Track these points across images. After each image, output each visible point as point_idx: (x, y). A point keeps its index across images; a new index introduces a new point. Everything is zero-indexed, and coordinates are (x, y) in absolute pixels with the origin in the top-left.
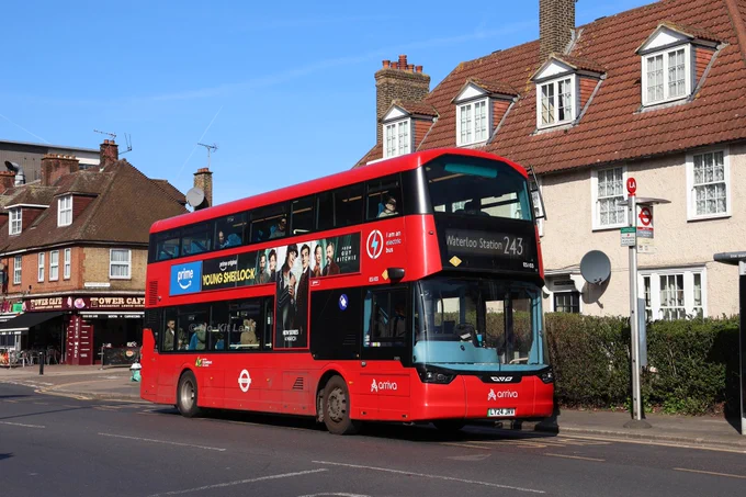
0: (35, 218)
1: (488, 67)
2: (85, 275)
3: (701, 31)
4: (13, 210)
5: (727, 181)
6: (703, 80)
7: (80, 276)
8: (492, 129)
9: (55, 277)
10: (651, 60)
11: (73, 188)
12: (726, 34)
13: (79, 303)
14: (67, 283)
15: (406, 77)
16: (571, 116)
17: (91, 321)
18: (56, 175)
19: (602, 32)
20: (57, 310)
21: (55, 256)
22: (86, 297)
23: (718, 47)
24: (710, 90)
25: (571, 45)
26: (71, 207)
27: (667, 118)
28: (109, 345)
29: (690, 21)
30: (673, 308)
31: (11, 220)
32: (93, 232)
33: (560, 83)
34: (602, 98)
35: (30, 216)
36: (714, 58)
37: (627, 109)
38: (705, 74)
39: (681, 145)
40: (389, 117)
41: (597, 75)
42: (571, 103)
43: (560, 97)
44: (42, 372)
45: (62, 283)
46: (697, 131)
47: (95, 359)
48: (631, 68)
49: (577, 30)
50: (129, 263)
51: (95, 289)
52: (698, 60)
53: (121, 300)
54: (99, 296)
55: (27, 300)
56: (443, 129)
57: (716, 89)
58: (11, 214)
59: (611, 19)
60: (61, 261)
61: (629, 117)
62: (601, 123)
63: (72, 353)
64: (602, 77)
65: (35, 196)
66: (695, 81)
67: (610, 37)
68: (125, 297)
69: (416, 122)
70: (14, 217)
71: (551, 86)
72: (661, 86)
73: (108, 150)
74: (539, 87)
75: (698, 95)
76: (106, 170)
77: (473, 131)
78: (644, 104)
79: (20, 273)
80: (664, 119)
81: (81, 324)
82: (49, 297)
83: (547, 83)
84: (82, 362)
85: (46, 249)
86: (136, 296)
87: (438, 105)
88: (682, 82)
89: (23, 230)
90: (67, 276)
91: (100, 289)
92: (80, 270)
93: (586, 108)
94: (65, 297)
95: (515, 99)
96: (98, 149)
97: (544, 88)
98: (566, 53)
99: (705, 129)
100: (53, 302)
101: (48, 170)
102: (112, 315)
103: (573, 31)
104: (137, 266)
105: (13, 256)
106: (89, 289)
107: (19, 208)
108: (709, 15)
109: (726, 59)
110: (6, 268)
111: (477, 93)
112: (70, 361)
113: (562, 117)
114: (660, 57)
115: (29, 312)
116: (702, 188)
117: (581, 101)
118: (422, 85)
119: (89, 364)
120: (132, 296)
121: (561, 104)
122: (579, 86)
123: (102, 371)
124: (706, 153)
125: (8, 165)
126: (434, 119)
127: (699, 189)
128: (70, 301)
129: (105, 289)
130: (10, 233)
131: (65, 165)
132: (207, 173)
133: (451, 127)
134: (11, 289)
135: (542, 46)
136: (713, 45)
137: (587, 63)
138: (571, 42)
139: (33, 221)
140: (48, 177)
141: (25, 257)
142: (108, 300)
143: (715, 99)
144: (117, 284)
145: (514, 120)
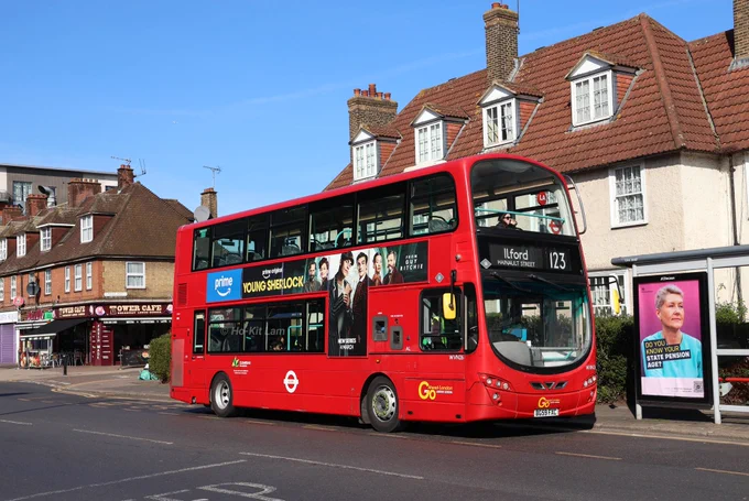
0: (63, 236)
1: (445, 93)
2: (104, 286)
3: (622, 58)
4: (43, 229)
5: (644, 193)
6: (624, 101)
7: (100, 286)
8: (446, 148)
9: (79, 288)
10: (578, 85)
11: (93, 209)
12: (643, 62)
13: (100, 311)
14: (89, 293)
15: (375, 104)
16: (513, 136)
17: (110, 327)
18: (81, 197)
19: (541, 61)
20: (82, 317)
21: (79, 269)
22: (106, 306)
23: (637, 73)
24: (629, 112)
25: (515, 72)
26: (92, 226)
27: (594, 136)
28: (128, 348)
29: (615, 50)
30: (602, 306)
31: (42, 238)
32: (111, 247)
33: (503, 107)
34: (539, 120)
35: (58, 235)
36: (633, 83)
37: (560, 129)
38: (625, 97)
39: (604, 161)
40: (357, 140)
41: (535, 99)
42: (512, 124)
43: (503, 119)
44: (65, 373)
45: (85, 293)
46: (618, 148)
47: (115, 361)
48: (564, 92)
49: (520, 59)
50: (143, 274)
51: (114, 298)
52: (619, 84)
53: (137, 308)
54: (117, 304)
55: (56, 308)
56: (404, 150)
57: (634, 110)
58: (42, 232)
59: (549, 49)
60: (84, 273)
61: (561, 136)
62: (538, 142)
63: (95, 355)
64: (540, 100)
65: (62, 216)
66: (617, 102)
67: (548, 65)
68: (141, 304)
69: (382, 144)
70: (45, 236)
71: (495, 109)
72: (588, 108)
73: (125, 174)
74: (485, 110)
75: (619, 116)
76: (123, 192)
77: (430, 151)
78: (574, 124)
79: (50, 284)
80: (591, 137)
81: (102, 329)
82: (74, 306)
83: (491, 107)
84: (104, 363)
85: (71, 263)
86: (151, 304)
87: (402, 127)
88: (606, 104)
89: (53, 247)
90: (89, 287)
91: (118, 298)
92: (100, 281)
93: (526, 128)
94: (87, 306)
95: (466, 122)
96: (116, 172)
97: (489, 111)
98: (510, 80)
99: (624, 146)
100: (78, 310)
101: (74, 192)
102: (130, 321)
103: (516, 60)
104: (151, 277)
105: (44, 270)
106: (108, 298)
107: (48, 227)
108: (630, 44)
109: (643, 84)
110: (38, 280)
111: (432, 117)
112: (94, 362)
113: (505, 137)
114: (587, 82)
115: (58, 320)
116: (623, 198)
117: (521, 123)
118: (390, 111)
119: (109, 364)
120: (146, 304)
121: (504, 126)
122: (519, 109)
123: (121, 371)
124: (626, 167)
125: (41, 189)
126: (398, 141)
127: (621, 199)
128: (91, 309)
129: (123, 298)
130: (42, 249)
131: (89, 188)
132: (211, 193)
133: (411, 148)
134: (42, 299)
135: (489, 74)
136: (632, 71)
137: (528, 88)
138: (515, 70)
139: (61, 239)
140: (74, 199)
141: (54, 271)
142: (126, 308)
143: (635, 118)
144: (133, 293)
145: (465, 140)
